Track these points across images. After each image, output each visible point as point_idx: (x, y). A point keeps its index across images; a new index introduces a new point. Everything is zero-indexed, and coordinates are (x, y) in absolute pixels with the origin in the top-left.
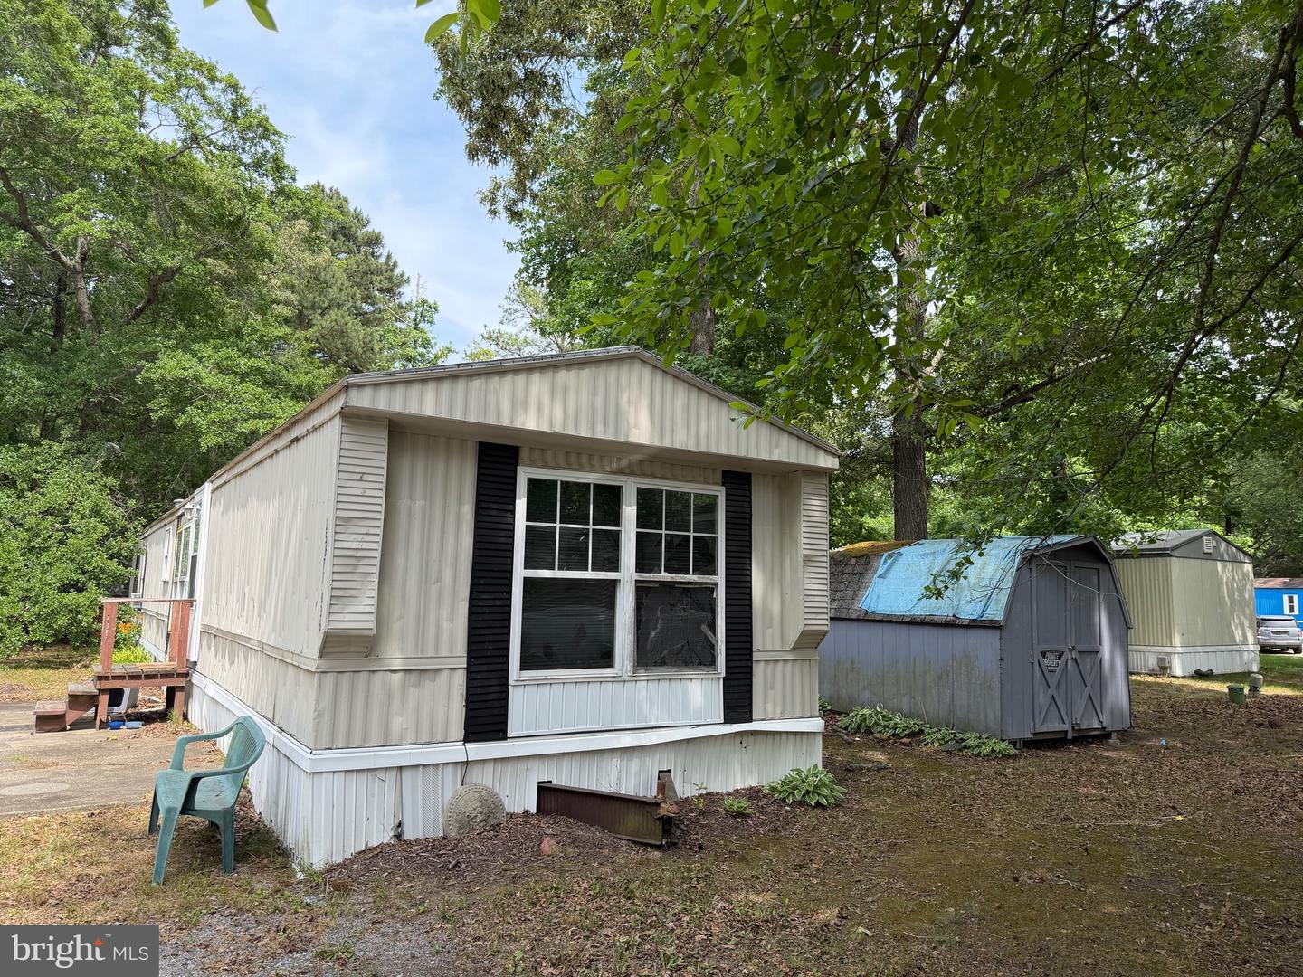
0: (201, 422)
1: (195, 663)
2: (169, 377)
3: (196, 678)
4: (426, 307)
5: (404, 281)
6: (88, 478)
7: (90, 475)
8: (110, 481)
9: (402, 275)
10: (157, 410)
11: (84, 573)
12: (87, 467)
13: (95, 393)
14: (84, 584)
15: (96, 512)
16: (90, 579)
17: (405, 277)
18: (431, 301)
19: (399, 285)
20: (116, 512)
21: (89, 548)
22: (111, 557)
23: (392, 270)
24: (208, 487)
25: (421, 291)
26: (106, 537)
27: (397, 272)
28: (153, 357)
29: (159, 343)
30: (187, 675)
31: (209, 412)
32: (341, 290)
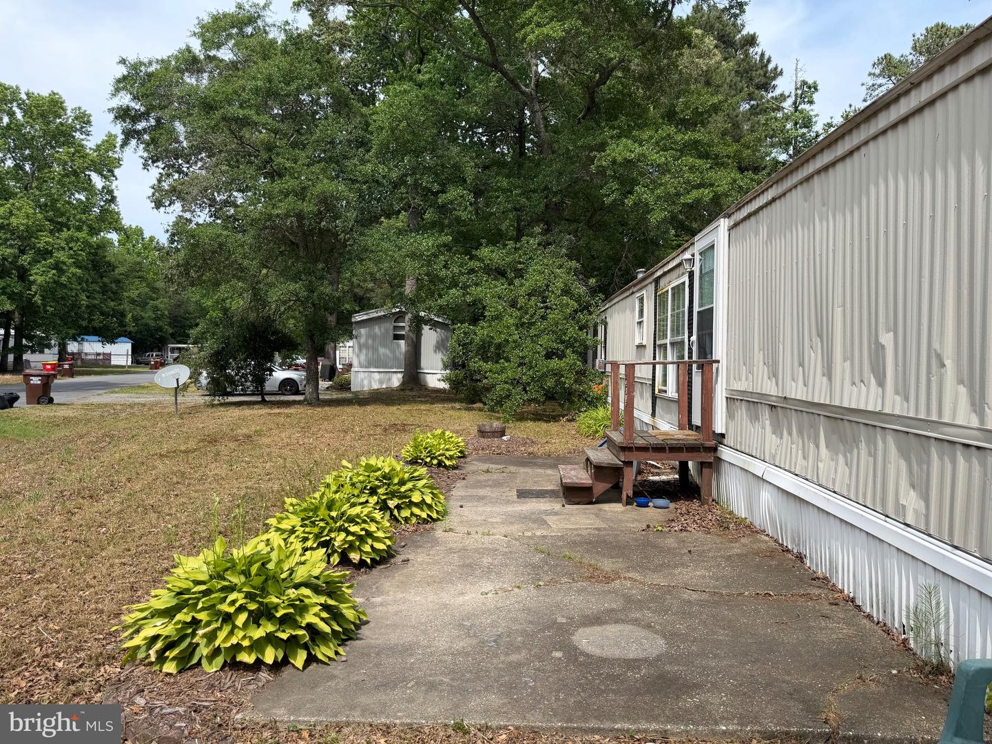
0: (648, 197)
1: (723, 436)
2: (619, 159)
3: (726, 453)
4: (806, 89)
5: (777, 73)
6: (557, 264)
7: (558, 262)
8: (574, 264)
9: (776, 68)
10: (609, 195)
11: (562, 342)
12: (555, 255)
13: (555, 194)
14: (563, 351)
15: (566, 292)
16: (567, 348)
17: (779, 70)
18: (810, 82)
19: (774, 78)
20: (581, 290)
21: (564, 322)
22: (581, 329)
23: (766, 66)
24: (723, 224)
25: (799, 75)
26: (576, 311)
27: (771, 67)
28: (602, 147)
29: (608, 133)
30: (715, 449)
31: (655, 188)
32: (730, 86)
